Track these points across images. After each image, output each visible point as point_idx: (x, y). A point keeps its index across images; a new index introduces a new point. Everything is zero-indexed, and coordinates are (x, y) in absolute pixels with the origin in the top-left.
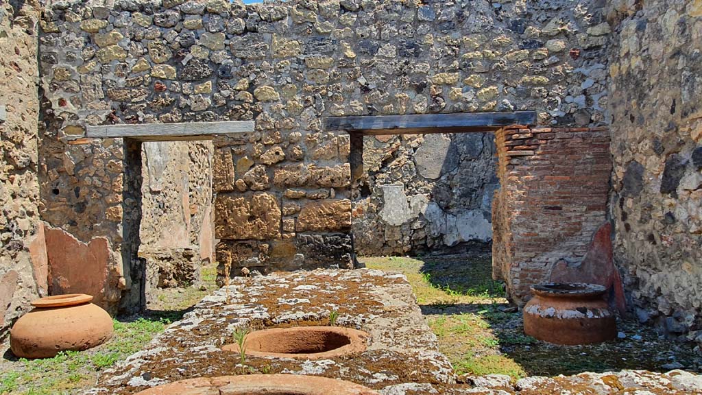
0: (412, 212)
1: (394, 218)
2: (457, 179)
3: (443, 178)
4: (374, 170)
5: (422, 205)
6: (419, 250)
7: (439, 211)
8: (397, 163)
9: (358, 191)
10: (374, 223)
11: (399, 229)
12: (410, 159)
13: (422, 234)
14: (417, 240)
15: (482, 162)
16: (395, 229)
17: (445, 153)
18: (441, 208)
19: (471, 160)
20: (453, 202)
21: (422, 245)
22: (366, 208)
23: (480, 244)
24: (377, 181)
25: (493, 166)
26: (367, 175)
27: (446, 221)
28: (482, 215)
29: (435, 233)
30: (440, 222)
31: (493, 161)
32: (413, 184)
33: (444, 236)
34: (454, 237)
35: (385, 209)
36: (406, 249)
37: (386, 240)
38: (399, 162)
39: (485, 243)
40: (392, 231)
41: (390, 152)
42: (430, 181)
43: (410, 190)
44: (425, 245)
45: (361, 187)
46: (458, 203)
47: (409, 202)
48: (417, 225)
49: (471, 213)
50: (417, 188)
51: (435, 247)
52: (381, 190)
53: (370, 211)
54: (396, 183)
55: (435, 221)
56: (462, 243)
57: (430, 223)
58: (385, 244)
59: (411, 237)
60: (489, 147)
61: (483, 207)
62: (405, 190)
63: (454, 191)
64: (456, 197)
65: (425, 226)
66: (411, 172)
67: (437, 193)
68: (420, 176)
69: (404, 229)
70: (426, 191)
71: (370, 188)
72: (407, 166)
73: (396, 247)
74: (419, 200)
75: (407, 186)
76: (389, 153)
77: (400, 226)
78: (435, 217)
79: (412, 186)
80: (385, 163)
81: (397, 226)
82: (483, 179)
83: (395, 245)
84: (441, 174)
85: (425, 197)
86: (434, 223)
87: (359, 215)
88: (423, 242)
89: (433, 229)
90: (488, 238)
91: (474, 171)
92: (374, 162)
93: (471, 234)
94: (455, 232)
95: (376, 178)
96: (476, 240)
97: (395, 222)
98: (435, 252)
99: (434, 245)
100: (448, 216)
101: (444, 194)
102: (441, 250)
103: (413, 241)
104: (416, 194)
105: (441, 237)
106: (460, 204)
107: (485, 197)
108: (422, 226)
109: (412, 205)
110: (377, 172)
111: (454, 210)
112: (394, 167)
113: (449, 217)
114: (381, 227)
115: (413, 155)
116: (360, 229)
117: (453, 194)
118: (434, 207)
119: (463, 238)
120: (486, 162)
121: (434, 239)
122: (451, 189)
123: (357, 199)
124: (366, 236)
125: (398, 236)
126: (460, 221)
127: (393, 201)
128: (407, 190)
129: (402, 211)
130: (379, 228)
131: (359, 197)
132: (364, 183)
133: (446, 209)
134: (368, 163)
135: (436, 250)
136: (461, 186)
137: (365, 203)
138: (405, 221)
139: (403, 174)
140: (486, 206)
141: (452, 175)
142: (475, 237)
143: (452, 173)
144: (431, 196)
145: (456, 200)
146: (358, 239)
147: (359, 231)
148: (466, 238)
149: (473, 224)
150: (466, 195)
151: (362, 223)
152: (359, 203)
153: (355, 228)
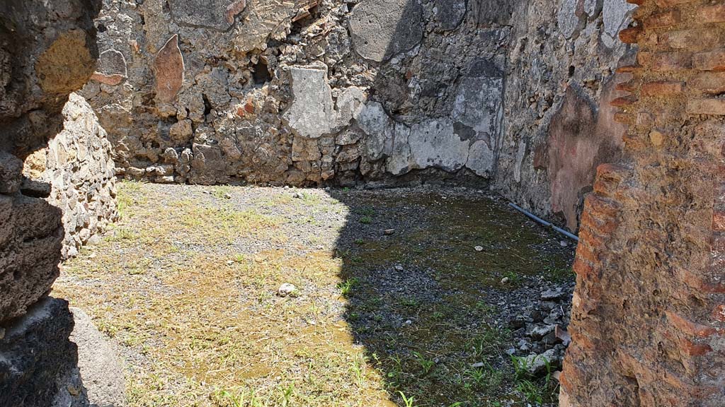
0: (340, 116)
1: (309, 125)
2: (417, 64)
3: (394, 61)
4: (278, 38)
5: (356, 106)
6: (347, 178)
7: (383, 118)
8: (318, 28)
9: (248, 73)
10: (274, 131)
11: (315, 143)
12: (340, 22)
13: (352, 154)
14: (346, 162)
15: (462, 37)
16: (310, 143)
17: (397, 16)
18: (386, 112)
19: (442, 33)
20: (407, 104)
21: (351, 170)
22: (260, 104)
23: (444, 174)
24: (281, 57)
25: (478, 46)
26: (264, 46)
27: (393, 135)
28: (452, 128)
29: (374, 152)
30: (382, 135)
31: (478, 37)
32: (344, 69)
33: (389, 159)
34: (403, 161)
35: (293, 108)
36: (325, 175)
37: (294, 159)
38: (322, 26)
39: (451, 173)
40: (305, 147)
41: (307, 8)
42: (371, 64)
43: (339, 78)
44: (358, 170)
45: (254, 66)
46: (416, 106)
47: (335, 99)
48: (344, 139)
49: (434, 123)
50: (349, 76)
51: (372, 175)
52: (288, 74)
53: (268, 109)
54: (314, 64)
55: (376, 133)
56: (415, 171)
57: (366, 137)
58: (292, 166)
59: (334, 157)
60: (476, 12)
61: (454, 114)
62: (329, 78)
63: (411, 85)
64: (412, 96)
65: (358, 141)
66: (341, 45)
67: (382, 86)
68: (357, 55)
69: (324, 143)
70: (365, 82)
71: (269, 70)
72: (336, 35)
73: (310, 173)
74: (351, 97)
75: (333, 71)
76: (305, 10)
77: (318, 139)
78: (376, 127)
79: (341, 72)
80: (298, 26)
81: (313, 139)
82: (459, 68)
83: (309, 169)
84: (391, 54)
85: (361, 92)
86: (373, 136)
87: (248, 116)
88: (354, 166)
89: (372, 147)
90: (456, 166)
91: (447, 52)
92: (277, 23)
93: (432, 157)
94: (405, 154)
95: (280, 53)
96: (438, 168)
97: (309, 132)
98: (371, 183)
99: (370, 172)
100: (398, 127)
101: (395, 88)
102: (381, 180)
103: (338, 164)
104: (347, 86)
105: (383, 160)
106: (419, 108)
107: (461, 99)
108: (354, 141)
109: (339, 105)
110: (283, 42)
111: (407, 117)
112: (312, 35)
114: (286, 137)
115: (348, 16)
116: (250, 139)
117: (408, 90)
118: (376, 110)
119: (418, 163)
120: (467, 39)
121: (372, 163)
122: (406, 81)
123: (246, 86)
124: (260, 151)
125: (313, 154)
126: (416, 135)
127: (307, 96)
128: (333, 78)
129: (322, 115)
130: (283, 140)
131: (249, 83)
132: (260, 59)
133: (394, 115)
134: (267, 24)
135: (374, 180)
136: (422, 76)
137: (258, 95)
138: (327, 131)
139: (327, 49)
140: (459, 114)
141: (410, 57)
142: (437, 162)
143: (410, 53)
144: (371, 92)
145: (413, 101)
146: (246, 156)
147: (248, 143)
148: (422, 163)
149: (436, 142)
150: (429, 93)
151: (253, 130)
152: (250, 94)
153: (241, 137)
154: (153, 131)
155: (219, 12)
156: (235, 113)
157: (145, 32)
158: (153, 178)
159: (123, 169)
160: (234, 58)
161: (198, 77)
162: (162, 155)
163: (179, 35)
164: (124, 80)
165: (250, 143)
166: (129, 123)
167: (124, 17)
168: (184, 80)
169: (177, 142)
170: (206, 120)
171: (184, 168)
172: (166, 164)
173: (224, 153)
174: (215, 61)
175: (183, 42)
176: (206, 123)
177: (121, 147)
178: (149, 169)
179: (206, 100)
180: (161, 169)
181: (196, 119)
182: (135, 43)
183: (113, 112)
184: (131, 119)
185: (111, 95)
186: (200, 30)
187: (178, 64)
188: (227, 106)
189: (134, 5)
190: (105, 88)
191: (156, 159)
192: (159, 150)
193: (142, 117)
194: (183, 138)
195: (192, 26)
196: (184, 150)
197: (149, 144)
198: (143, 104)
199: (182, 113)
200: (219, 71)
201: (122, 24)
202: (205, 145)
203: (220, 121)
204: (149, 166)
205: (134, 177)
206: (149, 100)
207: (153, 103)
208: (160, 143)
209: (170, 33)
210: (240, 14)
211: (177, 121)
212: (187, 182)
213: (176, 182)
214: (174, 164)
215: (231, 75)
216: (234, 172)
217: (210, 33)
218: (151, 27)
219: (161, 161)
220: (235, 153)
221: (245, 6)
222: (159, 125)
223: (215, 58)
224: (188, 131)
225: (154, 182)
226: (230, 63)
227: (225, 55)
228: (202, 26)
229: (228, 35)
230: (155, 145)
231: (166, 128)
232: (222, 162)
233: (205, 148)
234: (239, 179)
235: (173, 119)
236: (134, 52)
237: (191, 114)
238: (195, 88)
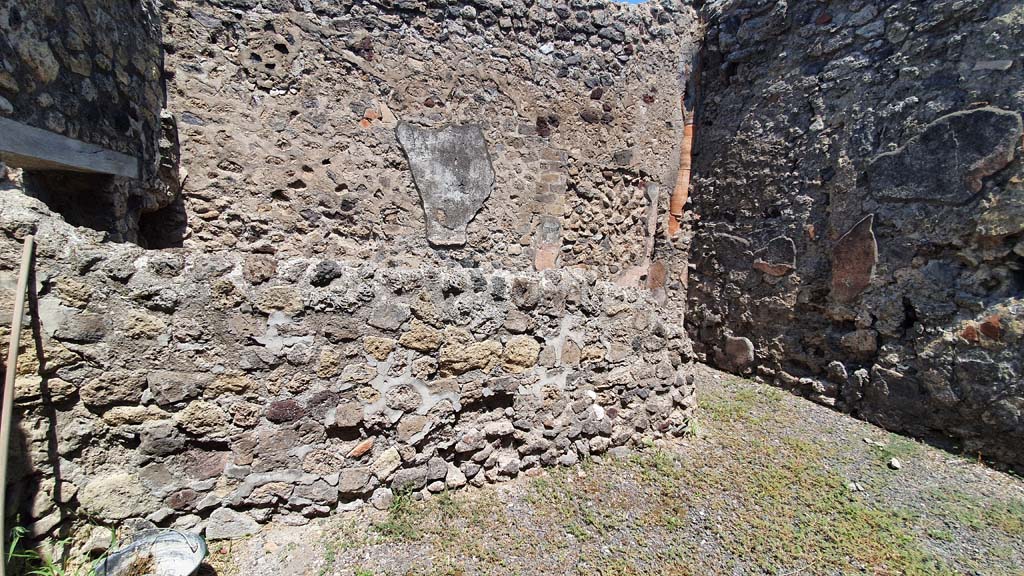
9: (1002, 272)
87: (985, 343)
116: (983, 382)
124: (1002, 407)
146: (970, 406)
147: (977, 387)
151: (993, 369)
152: (999, 307)
153: (963, 375)
154: (819, 336)
155: (954, 176)
156: (959, 333)
157: (829, 213)
158: (807, 392)
159: (773, 371)
160: (975, 246)
161: (900, 272)
162: (825, 368)
163: (876, 216)
164: (790, 271)
165: (983, 388)
166: (790, 321)
167: (801, 198)
168: (873, 276)
169: (852, 356)
170: (904, 335)
171: (852, 394)
172: (828, 381)
173: (924, 391)
174: (934, 251)
175: (882, 224)
176: (900, 341)
177: (775, 347)
178: (803, 380)
179: (908, 307)
180: (819, 385)
181: (886, 332)
182: (810, 228)
183: (771, 306)
184: (791, 316)
185: (773, 286)
186: (914, 206)
187: (868, 254)
188: (947, 320)
189: (819, 182)
190: (767, 279)
191: (817, 370)
192: (823, 361)
193: (808, 315)
194: (861, 353)
195: (900, 200)
196: (859, 369)
197: (811, 351)
198: (811, 300)
199: (863, 318)
200: (941, 266)
201: (799, 207)
202: (892, 371)
203: (929, 341)
204: (806, 376)
205: (785, 385)
206: (821, 296)
207: (825, 301)
208: (826, 352)
209: (864, 213)
210: (997, 173)
211: (855, 329)
212: (855, 414)
213: (836, 408)
214: (840, 385)
215: (966, 273)
216: (938, 423)
217: (931, 208)
218: (838, 208)
219: (822, 375)
220: (949, 396)
221: (1010, 158)
222: (829, 331)
223: (935, 245)
224: (868, 345)
225: (807, 398)
226: (968, 254)
227: (956, 241)
228: (917, 200)
229: (965, 210)
230: (819, 352)
231: (836, 335)
232: (919, 404)
233: (891, 375)
234: (952, 443)
235: (849, 325)
236: (808, 239)
237: (878, 322)
238: (891, 287)
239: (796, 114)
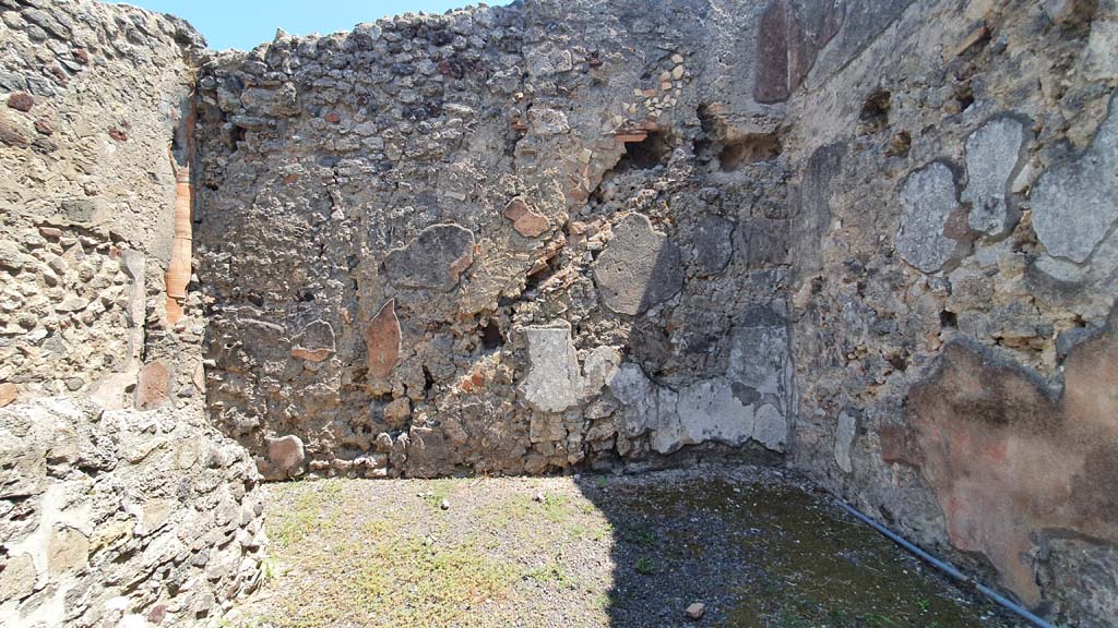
0: (588, 383)
1: (550, 397)
2: (679, 316)
3: (651, 313)
4: (511, 295)
5: (608, 370)
6: (600, 460)
7: (643, 383)
8: (558, 281)
9: (476, 338)
10: (507, 407)
11: (559, 418)
12: (585, 273)
13: (607, 430)
14: (599, 440)
15: (729, 282)
16: (552, 418)
17: (651, 261)
18: (646, 374)
19: (706, 278)
20: (671, 363)
21: (606, 450)
22: (490, 375)
23: (725, 448)
24: (515, 317)
25: (751, 291)
26: (495, 305)
27: (657, 404)
28: (730, 390)
29: (635, 427)
30: (644, 405)
31: (750, 280)
32: (591, 326)
33: (653, 434)
34: (672, 435)
35: (531, 377)
36: (573, 459)
37: (533, 440)
38: (563, 278)
39: (735, 447)
40: (546, 423)
41: (544, 259)
42: (624, 318)
43: (585, 337)
44: (614, 450)
45: (484, 329)
46: (682, 366)
47: (582, 363)
48: (595, 412)
49: (707, 385)
50: (597, 333)
51: (633, 456)
52: (523, 335)
53: (500, 379)
54: (555, 323)
55: (635, 402)
56: (688, 447)
57: (622, 407)
58: (531, 449)
59: (584, 435)
60: (744, 251)
61: (731, 372)
62: (573, 338)
63: (674, 340)
64: (677, 353)
65: (613, 413)
66: (585, 298)
67: (639, 343)
68: (606, 308)
69: (569, 418)
70: (617, 340)
71: (501, 333)
72: (580, 287)
73: (553, 456)
74: (602, 359)
75: (577, 329)
76: (542, 261)
77: (563, 413)
78: (635, 395)
79: (588, 330)
80: (534, 280)
81: (556, 414)
82: (730, 317)
83: (552, 452)
84: (647, 304)
85: (612, 352)
86: (632, 406)
87: (475, 390)
88: (609, 445)
89: (631, 419)
90: (741, 437)
91: (713, 299)
92: (509, 279)
93: (710, 428)
94: (674, 425)
95: (514, 312)
96: (717, 441)
97: (551, 405)
98: (633, 465)
99: (631, 451)
100: (662, 391)
101: (654, 344)
102: (645, 460)
103: (589, 443)
104: (596, 345)
105: (647, 435)
106: (686, 367)
107: (737, 354)
108: (608, 414)
109: (587, 369)
110: (517, 300)
111: (673, 379)
112: (551, 289)
113: (664, 393)
114: (523, 412)
115: (593, 265)
116: (479, 418)
117: (671, 346)
118: (633, 373)
119: (691, 436)
120: (737, 283)
121: (631, 439)
122: (667, 335)
123: (475, 353)
124: (490, 432)
125: (557, 433)
126: (685, 402)
127: (547, 360)
128: (578, 338)
129: (566, 383)
130: (519, 417)
131: (478, 349)
132: (490, 321)
133: (656, 378)
134: (498, 281)
135: (636, 461)
136: (687, 329)
137: (489, 363)
138: (573, 402)
139: (569, 304)
140: (738, 372)
141: (670, 307)
142: (715, 434)
143: (670, 303)
144: (626, 351)
145: (678, 359)
146: (474, 438)
147: (476, 423)
148: (696, 436)
149: (712, 408)
150: (697, 348)
151: (482, 406)
152: (478, 363)
153: (467, 416)
154: (365, 413)
155: (441, 271)
156: (460, 387)
157: (358, 298)
158: (362, 472)
159: (327, 463)
160: (460, 322)
161: (418, 346)
162: (374, 442)
163: (396, 300)
164: (331, 355)
165: (479, 423)
166: (337, 405)
167: (334, 283)
168: (400, 351)
169: (393, 425)
170: (427, 396)
171: (399, 458)
172: (378, 453)
173: (446, 437)
174: (438, 326)
175: (400, 307)
176: (425, 402)
177: (326, 435)
178: (358, 461)
179: (427, 373)
180: (372, 461)
181: (414, 396)
182: (345, 311)
183: (317, 394)
184: (338, 400)
185: (316, 373)
186: (421, 292)
187: (394, 332)
188: (451, 378)
189: (347, 268)
190: (308, 365)
191: (368, 447)
192: (371, 436)
193: (352, 396)
194: (400, 420)
195: (412, 287)
196: (400, 434)
197: (360, 429)
198: (354, 381)
199: (398, 389)
200: (442, 337)
201: (331, 291)
202: (424, 428)
203: (443, 396)
204: (358, 456)
205: (340, 473)
206: (361, 375)
207: (365, 379)
208: (373, 427)
209: (386, 298)
210: (466, 271)
211: (392, 400)
212: (403, 476)
213: (389, 477)
214: (388, 453)
215: (457, 341)
216: (459, 459)
217: (431, 294)
218: (365, 293)
219: (372, 449)
220: (460, 435)
221: (471, 261)
222: (372, 405)
223: (437, 323)
224: (405, 411)
225: (363, 477)
226: (456, 328)
227: (450, 319)
228: (422, 288)
229: (452, 295)
230: (367, 429)
231: (380, 409)
232: (445, 449)
233: (424, 432)
234: (465, 469)
235: (388, 397)
236: (344, 322)
237: (409, 390)
238: (414, 359)
239: (317, 200)
